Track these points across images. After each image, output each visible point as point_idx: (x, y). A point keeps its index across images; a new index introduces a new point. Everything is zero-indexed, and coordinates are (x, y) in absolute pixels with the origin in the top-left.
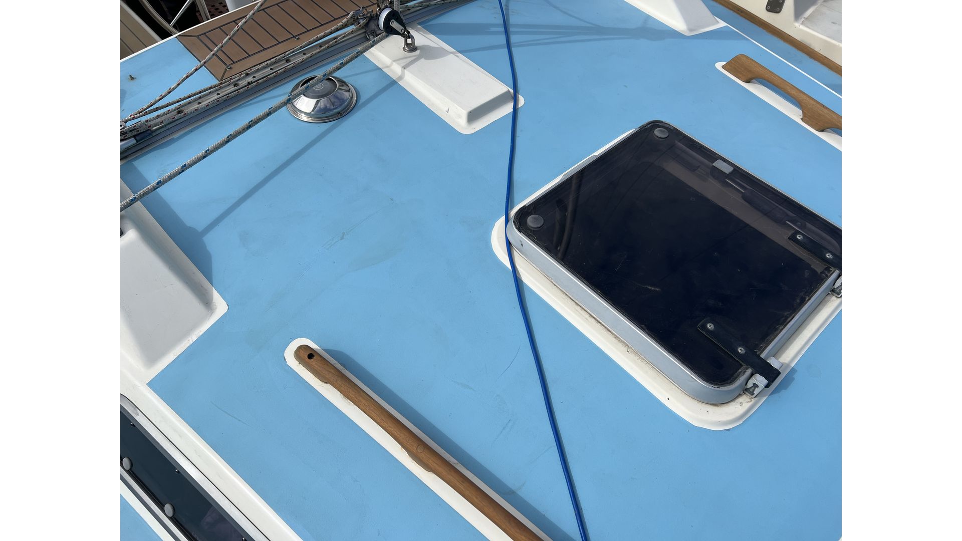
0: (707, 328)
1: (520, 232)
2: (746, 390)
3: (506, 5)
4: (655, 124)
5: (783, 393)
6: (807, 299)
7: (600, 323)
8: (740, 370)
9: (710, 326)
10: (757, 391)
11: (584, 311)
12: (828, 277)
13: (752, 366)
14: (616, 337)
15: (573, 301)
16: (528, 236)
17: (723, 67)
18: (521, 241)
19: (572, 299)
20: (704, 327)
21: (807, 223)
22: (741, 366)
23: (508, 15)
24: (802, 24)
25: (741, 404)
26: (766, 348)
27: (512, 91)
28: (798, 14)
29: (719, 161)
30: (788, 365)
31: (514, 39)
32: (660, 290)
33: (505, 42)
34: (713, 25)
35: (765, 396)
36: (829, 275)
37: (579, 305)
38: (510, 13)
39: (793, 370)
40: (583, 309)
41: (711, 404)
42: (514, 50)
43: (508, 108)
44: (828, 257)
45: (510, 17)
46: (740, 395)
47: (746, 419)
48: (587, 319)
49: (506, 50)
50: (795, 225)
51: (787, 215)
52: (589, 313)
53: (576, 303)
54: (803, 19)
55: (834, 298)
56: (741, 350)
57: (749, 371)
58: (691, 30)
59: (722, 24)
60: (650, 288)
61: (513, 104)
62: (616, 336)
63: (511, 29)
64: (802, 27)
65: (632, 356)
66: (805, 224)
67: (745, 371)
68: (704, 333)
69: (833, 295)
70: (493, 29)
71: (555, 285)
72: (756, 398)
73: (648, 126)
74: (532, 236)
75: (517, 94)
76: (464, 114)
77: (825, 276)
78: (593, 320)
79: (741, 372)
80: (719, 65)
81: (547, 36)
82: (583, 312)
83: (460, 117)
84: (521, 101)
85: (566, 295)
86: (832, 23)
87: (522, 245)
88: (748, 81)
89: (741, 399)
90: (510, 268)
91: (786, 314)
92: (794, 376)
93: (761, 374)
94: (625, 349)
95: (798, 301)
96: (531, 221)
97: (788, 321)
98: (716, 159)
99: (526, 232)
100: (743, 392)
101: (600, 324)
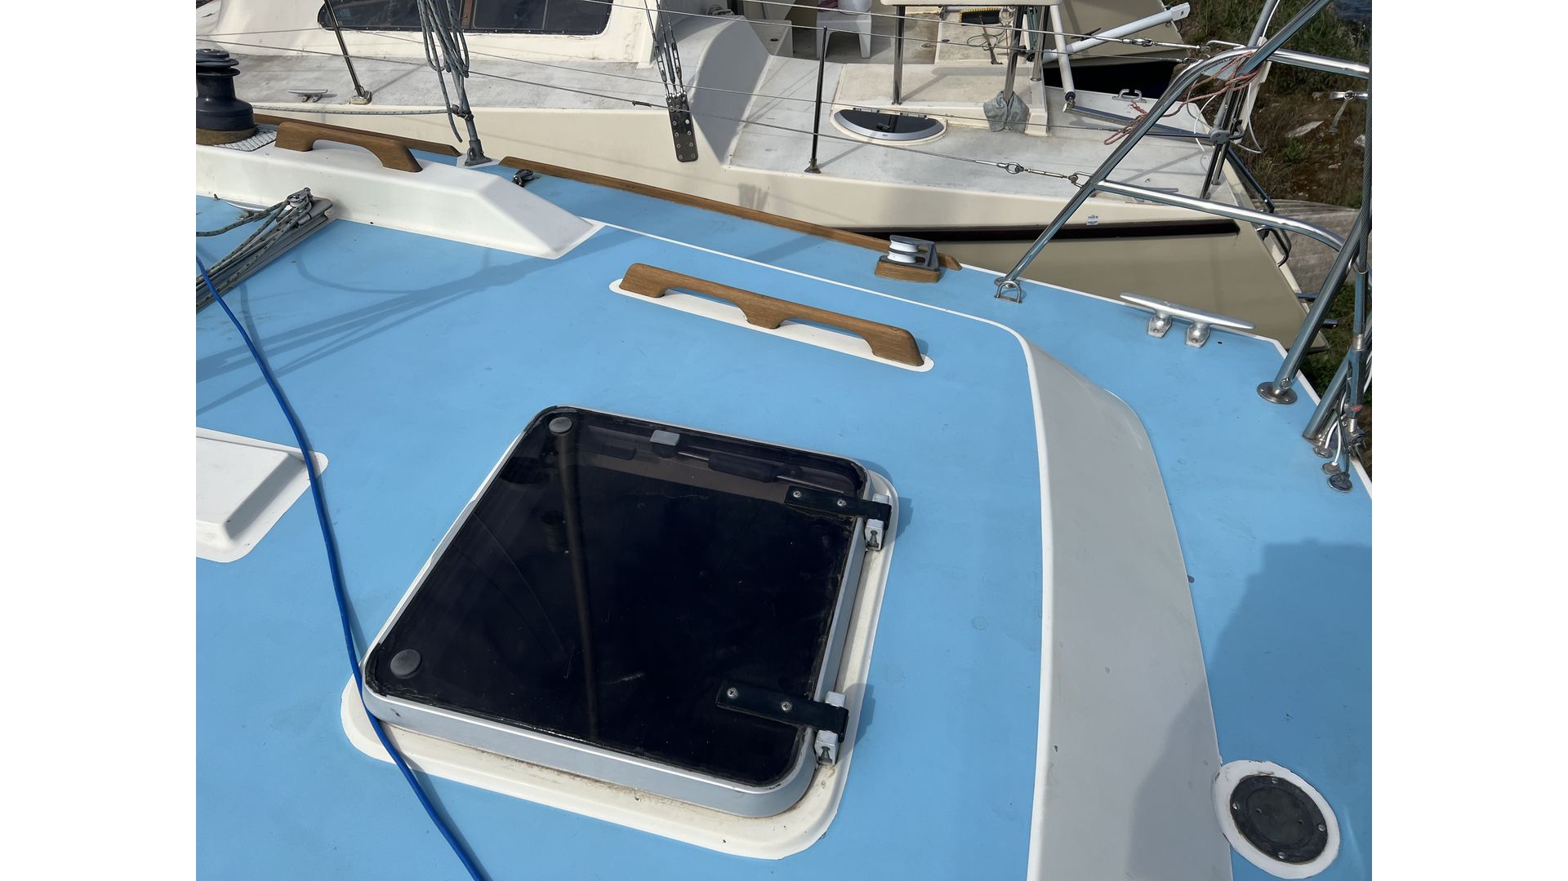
0: (730, 699)
1: (385, 695)
2: (820, 758)
3: (244, 312)
4: (548, 415)
5: (871, 730)
6: (839, 579)
7: (578, 776)
8: (797, 739)
9: (732, 694)
10: (832, 755)
11: (545, 771)
12: (852, 533)
13: (808, 722)
14: (611, 786)
15: (523, 762)
16: (401, 695)
17: (621, 287)
18: (393, 710)
19: (520, 761)
20: (724, 699)
21: (802, 467)
22: (796, 730)
23: (251, 326)
24: (731, 163)
25: (823, 784)
26: (816, 682)
27: (299, 451)
28: (720, 152)
29: (657, 432)
30: (859, 685)
31: (274, 363)
32: (642, 674)
33: (260, 374)
34: (588, 230)
35: (849, 751)
36: (852, 528)
37: (534, 765)
38: (255, 322)
39: (869, 689)
40: (543, 767)
41: (785, 812)
42: (282, 381)
43: (302, 483)
44: (840, 505)
45: (256, 327)
46: (816, 771)
47: (840, 802)
48: (555, 782)
49: (267, 387)
50: (788, 476)
51: (775, 467)
52: (554, 770)
53: (528, 763)
54: (730, 158)
55: (875, 554)
56: (785, 707)
57: (809, 731)
58: (557, 250)
59: (598, 226)
60: (627, 679)
61: (307, 472)
62: (610, 784)
63: (266, 348)
64: (733, 168)
65: (646, 803)
66: (800, 469)
67: (804, 736)
68: (728, 708)
69: (872, 550)
70: (230, 360)
71: (483, 752)
72: (839, 763)
73: (538, 423)
74: (407, 691)
75: (311, 452)
76: (218, 530)
77: (847, 533)
78: (565, 779)
79: (798, 741)
80: (615, 286)
81: (337, 336)
82: (545, 774)
83: (212, 536)
84: (322, 461)
85: (508, 758)
86: (767, 150)
87: (398, 714)
88: (661, 295)
89: (821, 778)
90: (392, 761)
91: (822, 615)
92: (874, 697)
93: (824, 729)
94: (631, 798)
95: (830, 587)
96: (399, 667)
97: (828, 624)
98: (652, 431)
99: (395, 690)
100: (819, 764)
101: (579, 779)
